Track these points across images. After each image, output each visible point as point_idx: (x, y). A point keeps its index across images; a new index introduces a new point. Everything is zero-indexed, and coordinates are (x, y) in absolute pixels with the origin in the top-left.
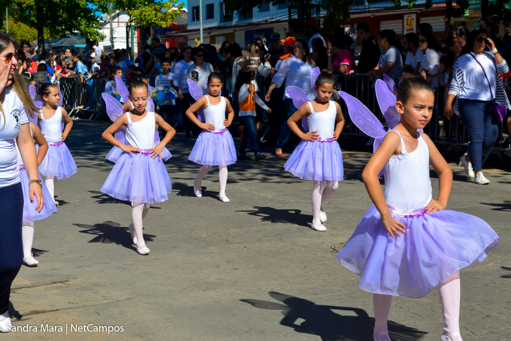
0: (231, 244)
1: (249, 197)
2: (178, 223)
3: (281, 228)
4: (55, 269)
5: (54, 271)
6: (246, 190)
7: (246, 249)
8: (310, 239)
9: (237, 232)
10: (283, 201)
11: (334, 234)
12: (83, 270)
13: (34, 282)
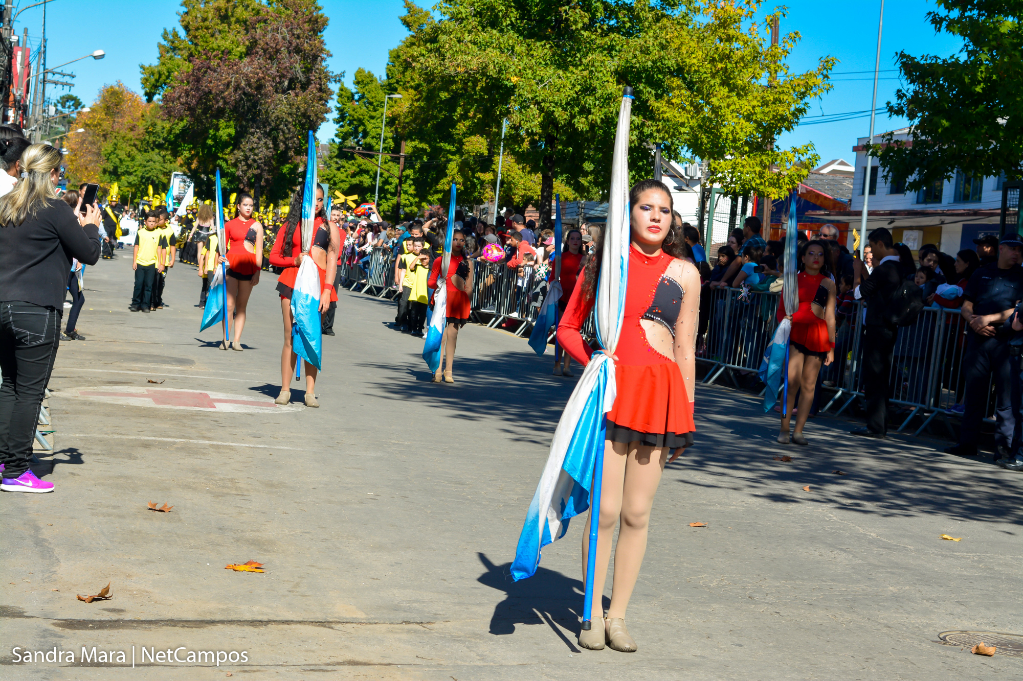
0: (754, 604)
1: (833, 531)
2: (677, 556)
3: (863, 590)
4: (418, 601)
5: (415, 605)
6: (835, 518)
7: (776, 615)
8: (907, 616)
9: (778, 587)
10: (895, 545)
11: (955, 613)
12: (468, 609)
13: (373, 616)
